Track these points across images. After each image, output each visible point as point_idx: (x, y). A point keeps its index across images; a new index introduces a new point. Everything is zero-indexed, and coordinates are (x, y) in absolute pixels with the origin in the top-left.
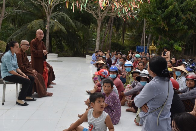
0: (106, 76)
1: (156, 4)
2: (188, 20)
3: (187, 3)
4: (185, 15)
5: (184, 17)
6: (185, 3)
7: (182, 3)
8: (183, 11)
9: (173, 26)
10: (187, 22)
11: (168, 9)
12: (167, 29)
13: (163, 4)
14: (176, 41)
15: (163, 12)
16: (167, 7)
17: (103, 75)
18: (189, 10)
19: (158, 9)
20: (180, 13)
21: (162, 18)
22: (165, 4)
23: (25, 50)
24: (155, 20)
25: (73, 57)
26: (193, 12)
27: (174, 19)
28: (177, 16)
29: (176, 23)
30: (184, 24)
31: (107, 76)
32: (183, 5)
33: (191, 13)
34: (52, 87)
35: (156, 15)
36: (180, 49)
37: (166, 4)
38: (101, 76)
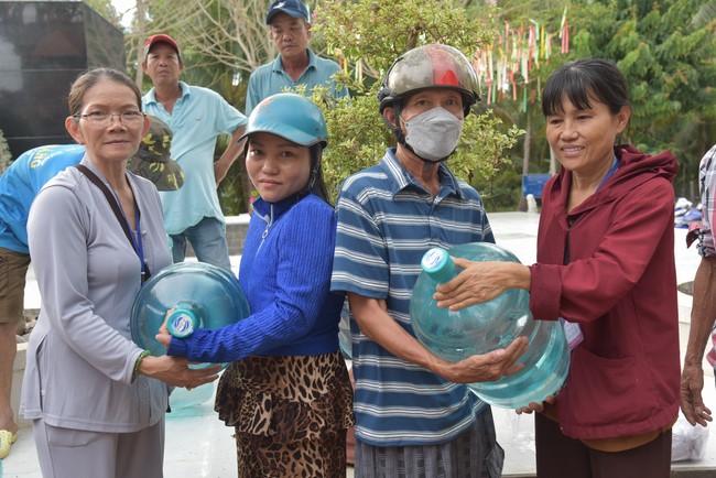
1: (591, 48)
2: (681, 85)
3: (674, 42)
4: (671, 73)
5: (670, 80)
6: (667, 43)
7: (659, 41)
8: (663, 62)
9: (640, 103)
10: (679, 91)
11: (625, 61)
13: (607, 47)
16: (620, 55)
18: (681, 59)
20: (657, 68)
22: (613, 48)
26: (690, 63)
27: (644, 85)
28: (649, 77)
29: (649, 97)
30: (671, 98)
32: (662, 47)
33: (686, 67)
37: (618, 48)
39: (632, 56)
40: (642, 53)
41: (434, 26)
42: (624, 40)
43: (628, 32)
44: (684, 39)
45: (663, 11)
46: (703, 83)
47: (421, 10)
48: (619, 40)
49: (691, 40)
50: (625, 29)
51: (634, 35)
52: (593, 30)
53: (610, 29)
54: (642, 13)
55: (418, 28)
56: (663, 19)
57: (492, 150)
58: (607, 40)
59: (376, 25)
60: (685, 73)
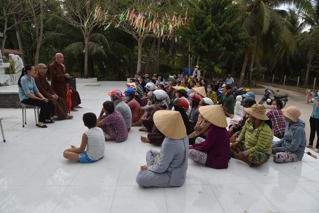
0: (118, 97)
1: (196, 24)
2: (227, 41)
3: (225, 25)
4: (223, 37)
5: (222, 39)
6: (223, 25)
7: (220, 24)
8: (221, 33)
9: (212, 47)
10: (226, 44)
11: (207, 30)
12: (207, 50)
13: (202, 25)
14: (217, 63)
15: (203, 33)
16: (206, 28)
17: (116, 95)
18: (227, 32)
19: (198, 30)
20: (218, 34)
21: (202, 39)
23: (42, 73)
24: (195, 41)
25: (116, 81)
26: (231, 33)
27: (213, 40)
28: (216, 37)
29: (215, 45)
30: (223, 46)
31: (120, 97)
32: (221, 27)
33: (229, 35)
34: (77, 111)
35: (195, 36)
36: (220, 71)
37: (205, 25)
38: (113, 97)
40: (212, 28)
42: (207, 22)
43: (209, 20)
44: (228, 24)
45: (222, 13)
46: (235, 41)
49: (231, 24)
50: (207, 18)
52: (196, 18)
53: (203, 18)
54: (214, 13)
56: (222, 16)
58: (202, 22)
60: (228, 37)
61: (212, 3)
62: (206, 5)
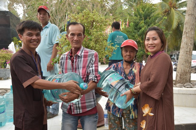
39: (143, 29)
40: (145, 28)
41: (97, 21)
42: (141, 25)
43: (142, 23)
44: (154, 25)
45: (150, 19)
47: (94, 17)
48: (140, 25)
50: (141, 22)
51: (143, 24)
52: (134, 22)
53: (138, 22)
54: (145, 19)
55: (93, 21)
56: (150, 21)
57: (111, 50)
58: (138, 25)
59: (83, 20)
61: (143, 13)
62: (139, 14)
